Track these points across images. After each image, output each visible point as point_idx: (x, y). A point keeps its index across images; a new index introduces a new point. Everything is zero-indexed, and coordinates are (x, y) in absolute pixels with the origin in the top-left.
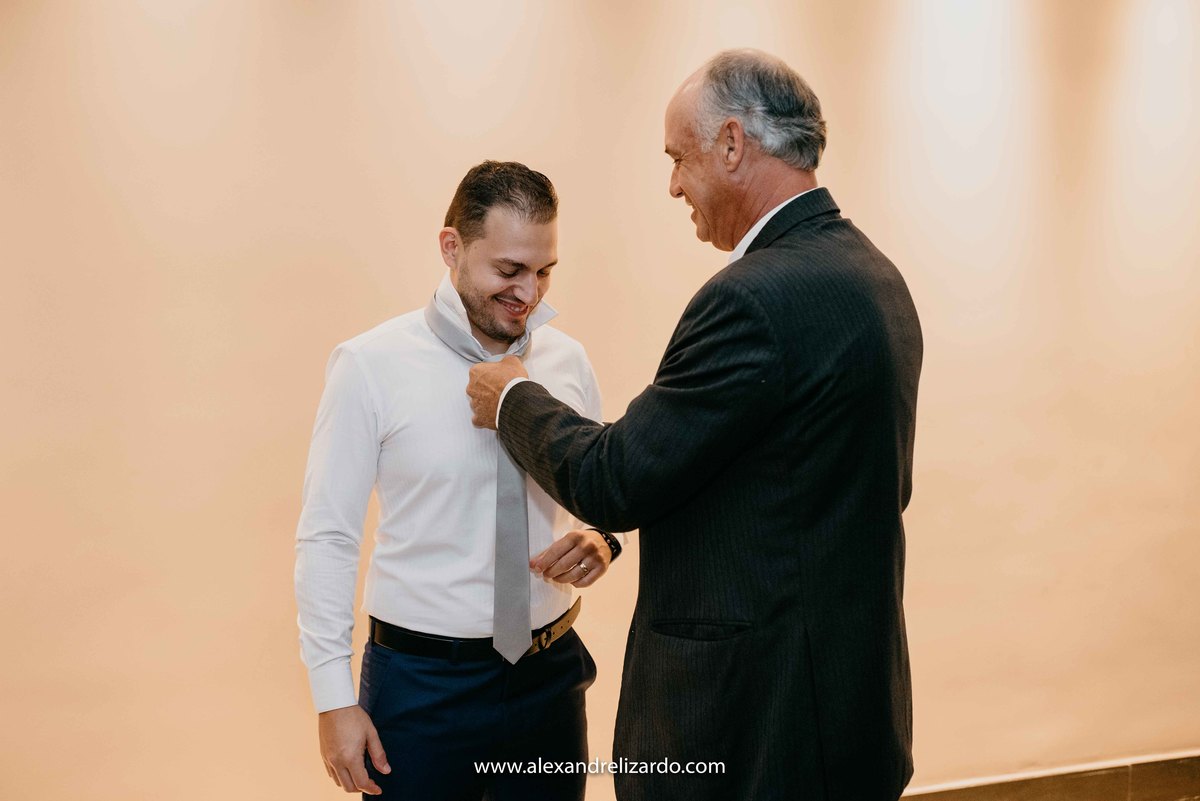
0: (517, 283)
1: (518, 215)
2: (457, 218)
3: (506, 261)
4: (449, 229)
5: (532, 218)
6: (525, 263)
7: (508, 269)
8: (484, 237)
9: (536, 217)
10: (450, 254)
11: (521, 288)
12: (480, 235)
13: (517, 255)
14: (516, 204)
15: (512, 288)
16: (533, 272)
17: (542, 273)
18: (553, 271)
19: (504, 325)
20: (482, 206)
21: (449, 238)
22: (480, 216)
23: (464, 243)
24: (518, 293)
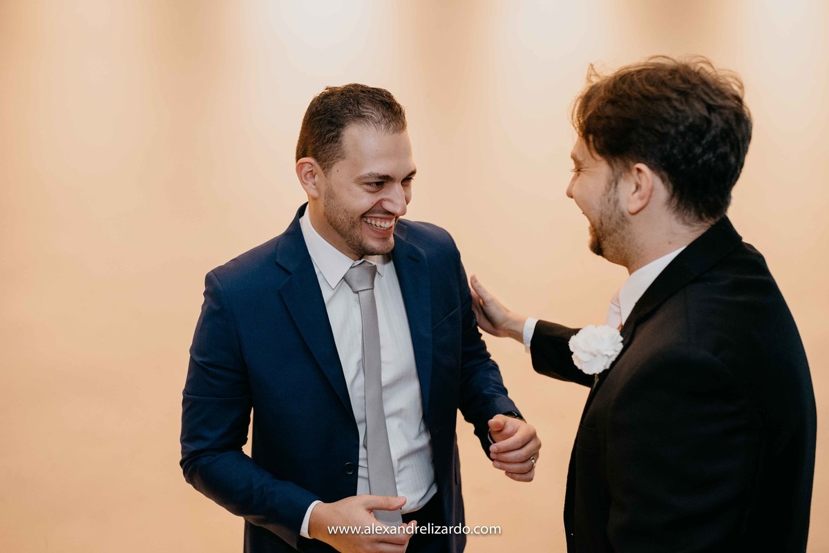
0: (384, 196)
2: (310, 148)
3: (371, 176)
4: (303, 160)
5: (388, 129)
6: (390, 174)
8: (344, 158)
9: (391, 127)
10: (310, 183)
11: (389, 200)
13: (380, 168)
14: (370, 119)
15: (380, 202)
16: (398, 182)
21: (307, 168)
22: (336, 138)
23: (323, 169)
24: (388, 206)
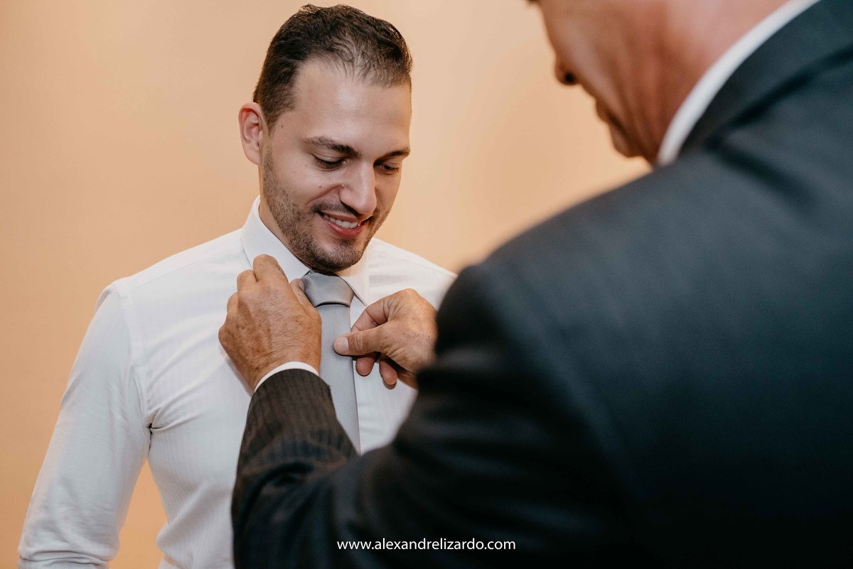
0: (344, 179)
1: (341, 69)
3: (322, 142)
5: (365, 75)
6: (352, 145)
7: (329, 155)
8: (292, 108)
9: (371, 75)
12: (287, 106)
13: (342, 133)
14: (340, 54)
15: (337, 187)
17: (386, 164)
18: (405, 164)
19: (328, 248)
20: (291, 60)
22: (289, 77)
23: (269, 122)
24: (350, 198)
